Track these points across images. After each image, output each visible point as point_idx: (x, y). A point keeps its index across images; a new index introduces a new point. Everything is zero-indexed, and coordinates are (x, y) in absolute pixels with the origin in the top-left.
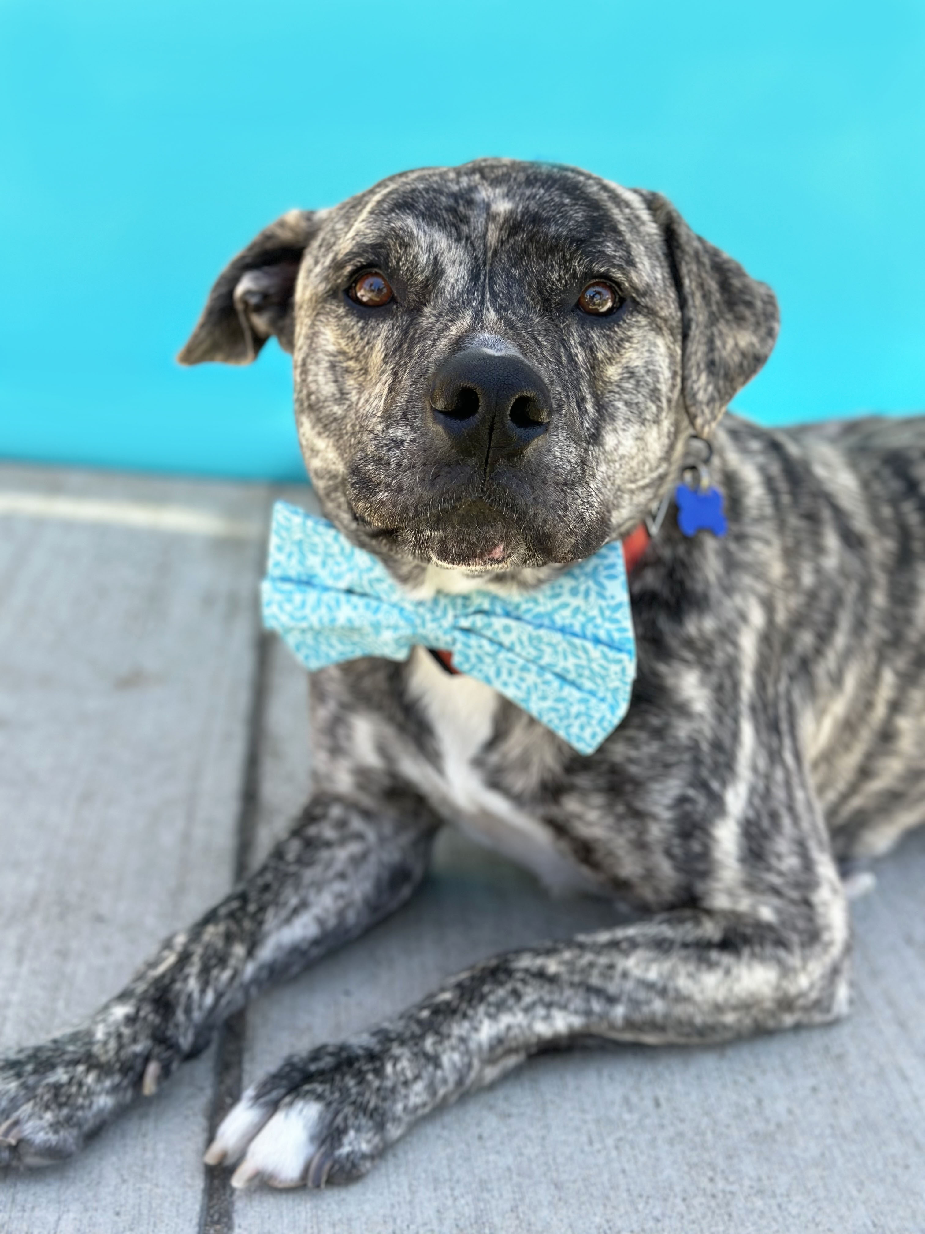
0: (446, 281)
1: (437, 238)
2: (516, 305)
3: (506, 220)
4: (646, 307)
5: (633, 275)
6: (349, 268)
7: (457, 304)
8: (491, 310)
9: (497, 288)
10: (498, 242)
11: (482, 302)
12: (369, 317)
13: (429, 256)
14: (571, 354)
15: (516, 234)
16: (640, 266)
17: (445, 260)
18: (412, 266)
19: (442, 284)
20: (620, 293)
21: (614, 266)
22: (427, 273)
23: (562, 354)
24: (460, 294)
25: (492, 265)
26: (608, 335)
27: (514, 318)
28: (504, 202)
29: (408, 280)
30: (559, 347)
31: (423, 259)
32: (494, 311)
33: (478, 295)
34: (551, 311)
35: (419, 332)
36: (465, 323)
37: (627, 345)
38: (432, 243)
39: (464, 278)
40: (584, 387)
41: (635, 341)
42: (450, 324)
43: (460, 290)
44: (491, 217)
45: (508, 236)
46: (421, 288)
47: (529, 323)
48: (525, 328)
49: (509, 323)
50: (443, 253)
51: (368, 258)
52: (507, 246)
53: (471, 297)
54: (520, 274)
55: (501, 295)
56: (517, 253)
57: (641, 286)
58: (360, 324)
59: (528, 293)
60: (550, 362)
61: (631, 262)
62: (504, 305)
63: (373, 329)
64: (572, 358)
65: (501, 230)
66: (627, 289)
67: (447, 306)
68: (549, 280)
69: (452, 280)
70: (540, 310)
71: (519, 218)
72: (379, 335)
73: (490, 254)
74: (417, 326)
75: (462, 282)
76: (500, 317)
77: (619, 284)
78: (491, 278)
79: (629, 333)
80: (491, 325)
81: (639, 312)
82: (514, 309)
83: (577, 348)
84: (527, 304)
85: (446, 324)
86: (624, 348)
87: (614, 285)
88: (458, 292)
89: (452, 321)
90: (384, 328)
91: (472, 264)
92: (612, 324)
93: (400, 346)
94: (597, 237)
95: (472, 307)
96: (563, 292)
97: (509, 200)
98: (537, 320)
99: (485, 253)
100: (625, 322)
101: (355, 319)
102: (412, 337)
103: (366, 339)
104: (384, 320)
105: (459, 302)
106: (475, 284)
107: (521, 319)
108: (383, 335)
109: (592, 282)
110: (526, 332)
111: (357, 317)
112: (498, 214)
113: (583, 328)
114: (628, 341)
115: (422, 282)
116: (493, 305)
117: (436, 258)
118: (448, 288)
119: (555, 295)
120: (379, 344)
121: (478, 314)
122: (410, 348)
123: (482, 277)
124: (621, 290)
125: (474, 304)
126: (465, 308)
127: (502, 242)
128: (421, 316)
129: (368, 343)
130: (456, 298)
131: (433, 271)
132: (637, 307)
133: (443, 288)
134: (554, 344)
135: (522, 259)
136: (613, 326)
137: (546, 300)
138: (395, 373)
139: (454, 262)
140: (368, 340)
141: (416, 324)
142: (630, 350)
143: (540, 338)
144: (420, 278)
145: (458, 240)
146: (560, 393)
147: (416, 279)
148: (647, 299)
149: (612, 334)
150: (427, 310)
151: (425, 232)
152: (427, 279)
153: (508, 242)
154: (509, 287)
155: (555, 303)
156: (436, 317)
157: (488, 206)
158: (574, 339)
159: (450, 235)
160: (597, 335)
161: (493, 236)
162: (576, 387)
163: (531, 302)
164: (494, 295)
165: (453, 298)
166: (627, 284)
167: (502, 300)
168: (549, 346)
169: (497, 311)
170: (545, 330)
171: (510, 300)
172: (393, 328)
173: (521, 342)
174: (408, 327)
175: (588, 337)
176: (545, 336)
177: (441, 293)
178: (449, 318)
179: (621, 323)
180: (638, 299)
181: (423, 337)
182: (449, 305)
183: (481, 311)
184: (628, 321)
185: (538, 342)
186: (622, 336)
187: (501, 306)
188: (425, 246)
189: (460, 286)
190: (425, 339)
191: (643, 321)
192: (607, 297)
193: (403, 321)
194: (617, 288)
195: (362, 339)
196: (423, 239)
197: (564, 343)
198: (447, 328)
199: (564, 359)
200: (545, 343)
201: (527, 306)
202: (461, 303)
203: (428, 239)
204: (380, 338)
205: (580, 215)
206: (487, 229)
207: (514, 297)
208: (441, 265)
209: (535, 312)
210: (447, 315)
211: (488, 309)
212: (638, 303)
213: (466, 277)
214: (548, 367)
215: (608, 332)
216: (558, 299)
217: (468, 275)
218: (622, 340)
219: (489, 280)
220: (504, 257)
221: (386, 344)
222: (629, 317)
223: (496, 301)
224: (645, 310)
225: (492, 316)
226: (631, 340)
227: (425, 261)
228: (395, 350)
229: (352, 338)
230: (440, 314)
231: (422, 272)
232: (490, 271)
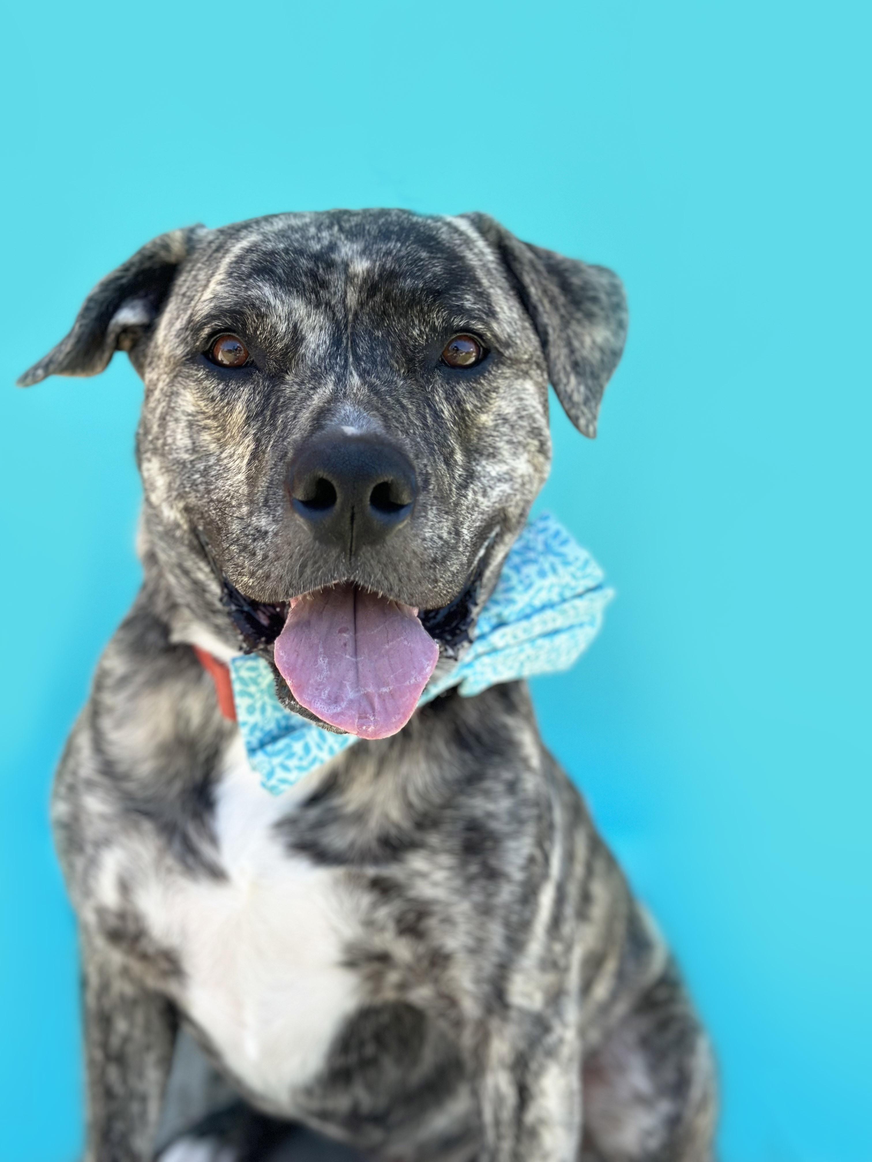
0: (307, 347)
1: (296, 306)
2: (379, 368)
3: (365, 281)
4: (510, 358)
5: (495, 326)
6: (207, 331)
7: (319, 370)
8: (355, 374)
9: (360, 351)
10: (358, 303)
11: (345, 367)
12: (230, 379)
13: (288, 325)
14: (435, 411)
15: (374, 295)
16: (501, 316)
17: (305, 326)
18: (270, 334)
19: (302, 351)
20: (483, 344)
21: (474, 318)
22: (286, 341)
23: (428, 416)
24: (322, 359)
25: (353, 327)
26: (473, 387)
27: (378, 382)
28: (362, 259)
29: (267, 348)
30: (424, 408)
31: (282, 328)
32: (358, 374)
33: (340, 359)
34: (415, 371)
35: (282, 400)
36: (327, 391)
37: (494, 395)
38: (290, 313)
39: (325, 342)
40: (452, 441)
41: (501, 391)
42: (312, 392)
43: (322, 355)
44: (349, 279)
45: (367, 298)
46: (281, 355)
47: (393, 387)
48: (390, 392)
49: (372, 388)
50: (302, 321)
51: (226, 323)
52: (367, 309)
53: (333, 361)
54: (382, 336)
55: (364, 358)
56: (378, 315)
57: (503, 336)
58: (221, 387)
59: (392, 355)
60: (417, 426)
61: (492, 313)
62: (368, 368)
63: (233, 391)
64: (437, 415)
65: (360, 292)
66: (489, 340)
67: (309, 373)
68: (412, 337)
69: (313, 346)
70: (404, 373)
71: (376, 277)
72: (240, 397)
73: (350, 317)
74: (279, 393)
75: (324, 346)
76: (364, 383)
77: (481, 336)
78: (353, 341)
79: (495, 385)
80: (355, 391)
81: (503, 364)
82: (378, 373)
83: (442, 404)
84: (392, 367)
85: (308, 393)
86: (491, 398)
87: (476, 337)
88: (320, 357)
89: (314, 388)
90: (245, 392)
91: (332, 328)
92: (478, 376)
93: (262, 411)
94: (456, 289)
95: (335, 372)
96: (425, 348)
97: (367, 259)
98: (402, 383)
99: (346, 316)
100: (490, 372)
101: (216, 382)
102: (275, 404)
103: (226, 401)
104: (244, 384)
105: (320, 367)
106: (338, 349)
107: (385, 383)
108: (245, 397)
109: (454, 336)
110: (391, 396)
111: (218, 379)
112: (356, 275)
113: (448, 383)
114: (494, 392)
115: (282, 349)
116: (357, 369)
117: (295, 326)
118: (309, 354)
119: (418, 353)
120: (240, 406)
121: (341, 380)
122: (273, 416)
123: (345, 341)
124: (483, 340)
125: (337, 369)
126: (327, 373)
127: (361, 304)
128: (282, 383)
129: (228, 403)
130: (317, 364)
131: (292, 339)
132: (500, 360)
133: (304, 355)
134: (420, 406)
135: (383, 320)
136: (479, 378)
137: (410, 360)
138: (258, 441)
139: (314, 328)
140: (228, 402)
141: (279, 391)
142: (498, 399)
143: (405, 401)
144: (279, 346)
145: (317, 306)
146: (426, 466)
147: (276, 347)
148: (511, 351)
149: (478, 386)
150: (289, 378)
151: (283, 302)
152: (287, 347)
153: (368, 304)
154: (372, 349)
155: (419, 361)
156: (299, 385)
157: (346, 265)
158: (438, 395)
159: (309, 302)
160: (463, 389)
161: (352, 298)
162: (443, 444)
163: (396, 365)
164: (357, 359)
165: (315, 363)
166: (489, 335)
167: (365, 363)
168: (414, 409)
169: (361, 376)
170: (410, 393)
171: (374, 363)
172: (254, 393)
173: (385, 410)
174: (269, 394)
175: (453, 391)
176: (409, 398)
177: (302, 361)
178: (310, 386)
179: (486, 374)
180: (502, 350)
181: (286, 406)
182: (311, 372)
183: (344, 375)
184: (493, 372)
185: (403, 406)
186: (488, 388)
187: (364, 370)
188: (283, 315)
189: (321, 351)
190: (287, 409)
191: (508, 372)
192: (472, 350)
193: (264, 387)
194: (479, 340)
195: (222, 400)
196: (280, 309)
197: (429, 403)
198: (309, 397)
199: (429, 420)
200: (410, 407)
201: (391, 369)
202: (323, 368)
203: (286, 309)
204: (240, 400)
205: (438, 269)
206: (346, 293)
207: (379, 359)
208: (301, 332)
209: (399, 375)
210: (309, 383)
211: (351, 373)
212: (501, 354)
213: (328, 342)
214: (415, 433)
215: (474, 385)
216: (421, 356)
217: (330, 340)
218: (489, 391)
219: (351, 343)
220: (366, 319)
221: (248, 406)
222: (495, 368)
223: (360, 364)
224: (509, 362)
225: (355, 380)
226: (496, 390)
227: (284, 330)
228: (257, 415)
229: (213, 399)
230: (302, 382)
231: (282, 339)
232: (352, 334)
